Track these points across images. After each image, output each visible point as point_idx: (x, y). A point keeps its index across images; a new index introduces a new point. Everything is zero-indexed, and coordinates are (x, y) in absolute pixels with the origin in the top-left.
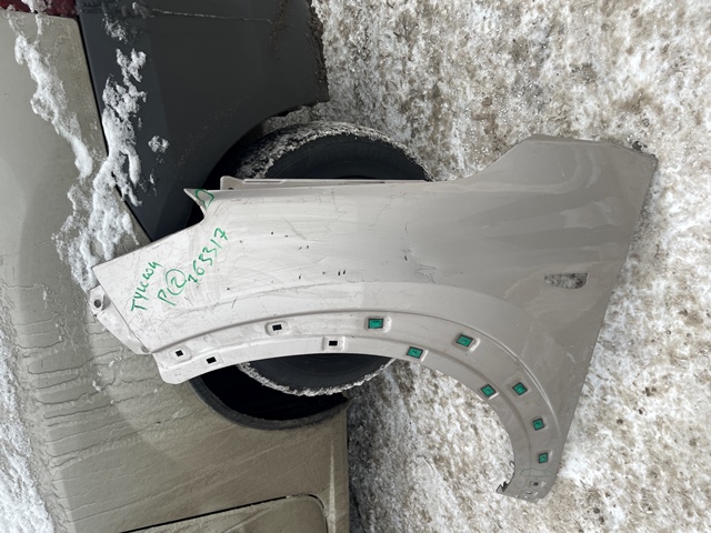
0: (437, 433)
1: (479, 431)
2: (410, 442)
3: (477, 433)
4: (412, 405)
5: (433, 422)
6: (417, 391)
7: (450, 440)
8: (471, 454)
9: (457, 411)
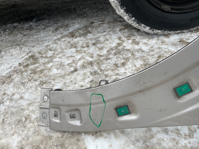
0: (54, 54)
1: (75, 73)
2: (35, 44)
3: (72, 72)
4: (63, 40)
5: (59, 50)
6: (75, 40)
7: (54, 60)
8: (52, 73)
9: (80, 59)
